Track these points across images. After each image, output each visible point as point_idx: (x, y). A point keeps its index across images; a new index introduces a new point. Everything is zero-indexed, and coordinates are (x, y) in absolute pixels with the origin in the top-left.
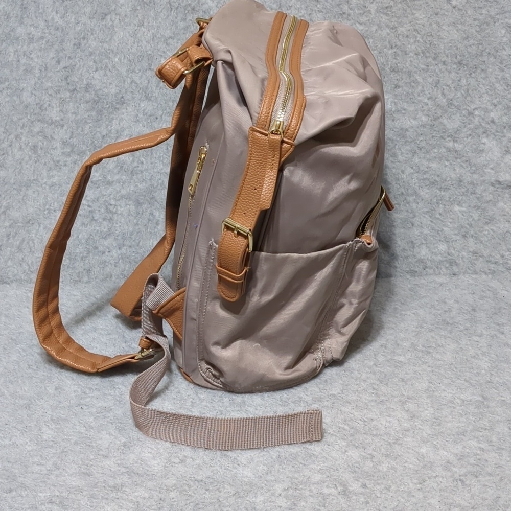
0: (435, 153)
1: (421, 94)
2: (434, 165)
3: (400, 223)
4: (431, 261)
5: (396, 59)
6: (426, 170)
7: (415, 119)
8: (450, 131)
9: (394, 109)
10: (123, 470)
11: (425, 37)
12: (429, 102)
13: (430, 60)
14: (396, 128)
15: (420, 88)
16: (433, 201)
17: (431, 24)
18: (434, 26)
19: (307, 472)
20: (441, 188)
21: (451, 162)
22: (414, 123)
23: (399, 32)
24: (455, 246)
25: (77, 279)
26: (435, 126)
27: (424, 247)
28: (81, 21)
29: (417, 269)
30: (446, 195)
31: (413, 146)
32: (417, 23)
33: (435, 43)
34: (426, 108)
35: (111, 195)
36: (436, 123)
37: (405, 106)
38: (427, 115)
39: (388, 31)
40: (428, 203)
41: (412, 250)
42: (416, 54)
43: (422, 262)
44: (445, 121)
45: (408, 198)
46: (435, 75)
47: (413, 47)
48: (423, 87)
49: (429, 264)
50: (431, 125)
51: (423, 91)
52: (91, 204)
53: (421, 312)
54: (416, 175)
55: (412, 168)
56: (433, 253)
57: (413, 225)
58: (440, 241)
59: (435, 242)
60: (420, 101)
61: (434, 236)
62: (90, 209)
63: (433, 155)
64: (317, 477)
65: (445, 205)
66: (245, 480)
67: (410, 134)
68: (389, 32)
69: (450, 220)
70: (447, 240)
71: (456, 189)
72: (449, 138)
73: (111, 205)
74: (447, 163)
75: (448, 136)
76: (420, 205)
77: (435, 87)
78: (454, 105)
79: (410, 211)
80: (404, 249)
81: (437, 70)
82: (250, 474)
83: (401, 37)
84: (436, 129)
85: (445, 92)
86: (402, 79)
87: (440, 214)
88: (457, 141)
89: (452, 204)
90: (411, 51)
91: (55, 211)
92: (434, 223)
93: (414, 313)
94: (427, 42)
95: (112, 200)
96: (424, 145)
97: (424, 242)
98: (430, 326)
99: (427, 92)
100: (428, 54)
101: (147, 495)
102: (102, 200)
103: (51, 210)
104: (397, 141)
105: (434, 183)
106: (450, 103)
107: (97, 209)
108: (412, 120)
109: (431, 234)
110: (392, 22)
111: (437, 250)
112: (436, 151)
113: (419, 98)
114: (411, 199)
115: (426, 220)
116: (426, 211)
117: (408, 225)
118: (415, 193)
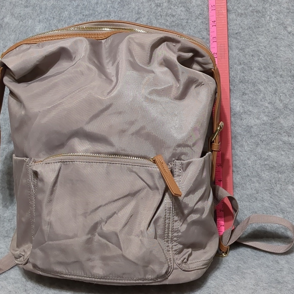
0: (273, 144)
1: (263, 100)
2: (272, 154)
5: (243, 73)
6: (267, 157)
7: (258, 118)
8: (286, 128)
9: (241, 111)
11: (266, 57)
12: (269, 106)
13: (271, 73)
14: (243, 125)
15: (262, 95)
16: (272, 181)
17: (271, 46)
18: (274, 47)
20: (278, 172)
21: (286, 151)
22: (258, 122)
23: (246, 52)
24: (289, 216)
26: (274, 124)
28: (7, 45)
30: (282, 177)
31: (256, 139)
32: (260, 45)
33: (275, 60)
34: (266, 110)
36: (274, 122)
37: (251, 108)
38: (268, 116)
39: (237, 51)
40: (268, 183)
42: (259, 69)
44: (282, 121)
46: (274, 85)
47: (257, 64)
48: (264, 95)
50: (271, 124)
51: (264, 98)
53: (259, 271)
54: (259, 161)
55: (256, 156)
57: (256, 199)
58: (277, 212)
60: (262, 105)
61: (273, 208)
63: (272, 146)
65: (281, 185)
67: (255, 130)
68: (239, 52)
69: (286, 197)
70: (282, 211)
71: (290, 173)
72: (285, 134)
74: (283, 153)
75: (284, 132)
77: (274, 94)
78: (289, 109)
81: (275, 82)
83: (247, 56)
84: (275, 126)
85: (282, 98)
86: (248, 88)
87: (278, 192)
88: (291, 136)
89: (287, 184)
90: (255, 67)
92: (273, 199)
93: (253, 272)
94: (268, 60)
96: (265, 139)
98: (264, 284)
99: (267, 98)
100: (268, 70)
104: (244, 135)
105: (273, 168)
106: (286, 107)
108: (256, 120)
109: (271, 206)
110: (241, 44)
112: (274, 143)
113: (262, 103)
114: (254, 180)
115: (267, 196)
116: (267, 189)
117: (253, 200)
118: (258, 175)
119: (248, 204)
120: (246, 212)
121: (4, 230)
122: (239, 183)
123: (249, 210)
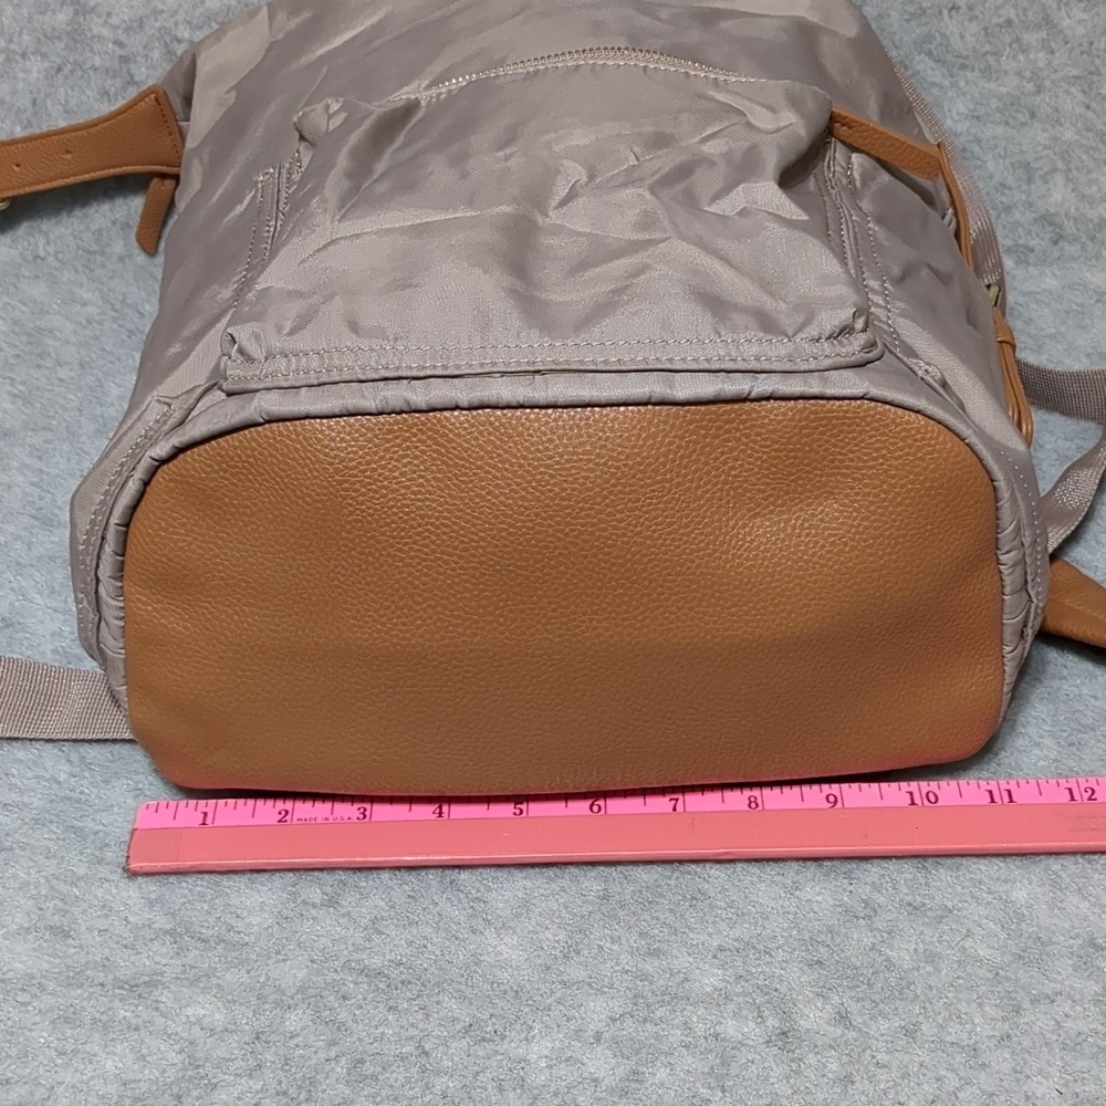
3: (998, 109)
4: (1075, 219)
10: (162, 922)
16: (1095, 46)
19: (682, 961)
25: (95, 247)
27: (1059, 179)
29: (1033, 243)
35: (176, 11)
40: (1082, 53)
41: (1025, 187)
43: (1051, 224)
45: (1025, 36)
49: (1070, 227)
52: (123, 38)
56: (1083, 196)
57: (1033, 115)
59: (1091, 164)
61: (1091, 148)
62: (123, 52)
64: (710, 978)
66: (504, 976)
73: (179, 41)
76: (1061, 56)
79: (1028, 74)
80: (1002, 185)
82: (516, 956)
91: (24, 55)
92: (1094, 111)
95: (182, 27)
97: (1060, 165)
101: (219, 1018)
102: (153, 26)
103: (14, 52)
107: (141, 49)
109: (1084, 142)
111: (1094, 188)
114: (1033, 38)
115: (1072, 101)
116: (1074, 77)
117: (1020, 116)
118: (1048, 22)
119: (1000, 130)
120: (991, 166)
121: (88, 228)
122: (974, 50)
123: (1004, 159)
